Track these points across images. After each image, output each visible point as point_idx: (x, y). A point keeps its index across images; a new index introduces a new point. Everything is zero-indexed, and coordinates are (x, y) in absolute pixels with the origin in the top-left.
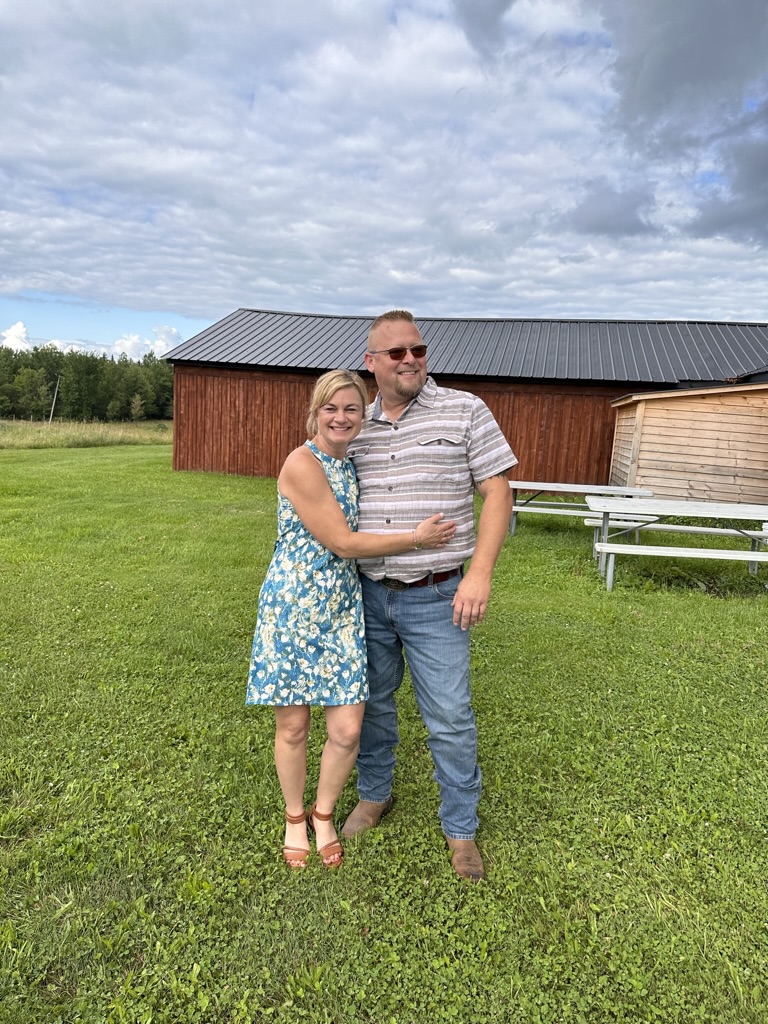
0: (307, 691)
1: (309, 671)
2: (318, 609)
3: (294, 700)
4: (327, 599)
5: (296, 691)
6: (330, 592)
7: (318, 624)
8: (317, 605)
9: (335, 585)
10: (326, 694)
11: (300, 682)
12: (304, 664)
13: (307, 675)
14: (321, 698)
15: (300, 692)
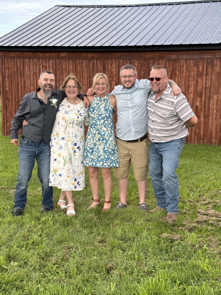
0: (89, 162)
1: (90, 156)
2: (92, 139)
3: (86, 164)
4: (94, 136)
5: (87, 162)
6: (95, 134)
7: (93, 143)
8: (92, 138)
9: (96, 133)
10: (94, 163)
11: (88, 159)
12: (89, 154)
13: (89, 157)
14: (93, 165)
15: (88, 162)
